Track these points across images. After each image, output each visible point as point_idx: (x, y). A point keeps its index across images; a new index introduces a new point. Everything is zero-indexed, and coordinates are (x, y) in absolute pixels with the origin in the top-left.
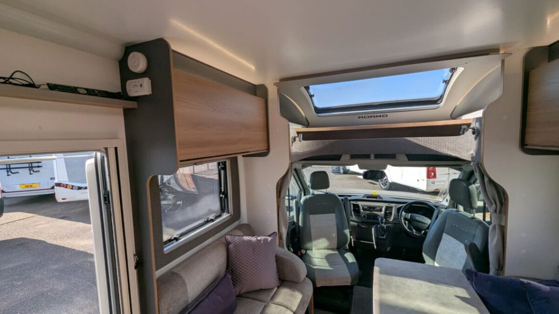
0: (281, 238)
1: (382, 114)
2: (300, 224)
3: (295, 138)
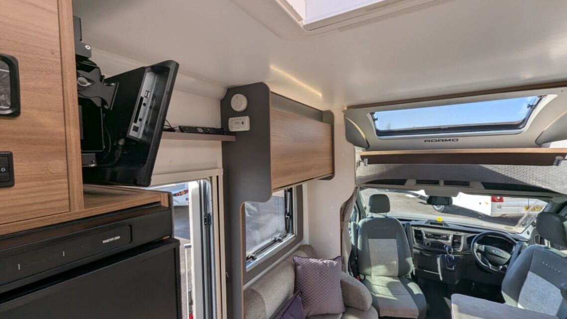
0: (343, 262)
1: (452, 138)
2: (359, 247)
3: (360, 162)
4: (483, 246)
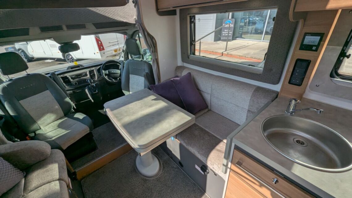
4: (107, 71)
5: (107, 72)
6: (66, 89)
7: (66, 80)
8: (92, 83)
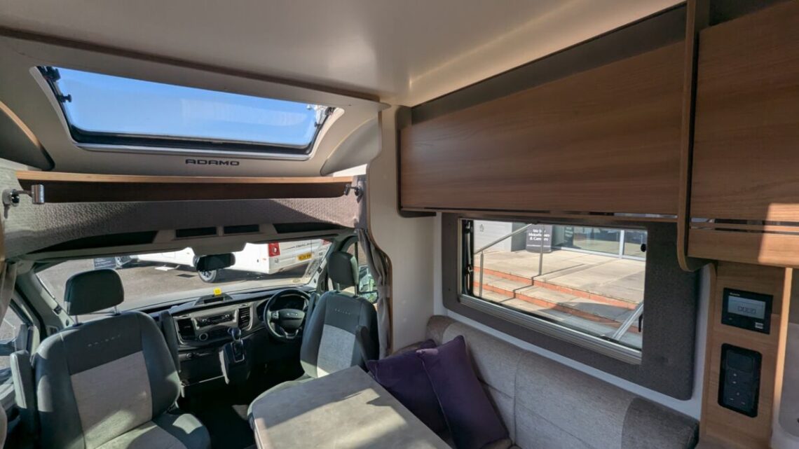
1: (230, 160)
3: (14, 195)
4: (277, 312)
5: (278, 314)
6: (179, 349)
7: (186, 327)
8: (237, 338)
